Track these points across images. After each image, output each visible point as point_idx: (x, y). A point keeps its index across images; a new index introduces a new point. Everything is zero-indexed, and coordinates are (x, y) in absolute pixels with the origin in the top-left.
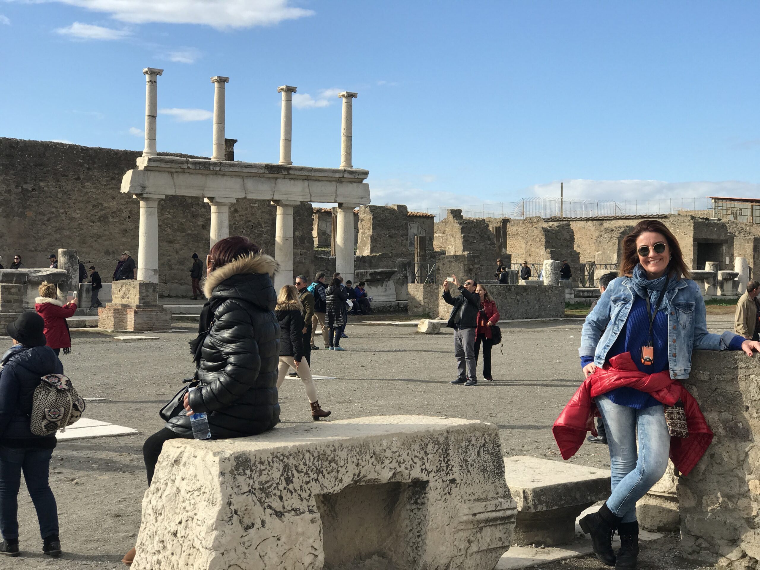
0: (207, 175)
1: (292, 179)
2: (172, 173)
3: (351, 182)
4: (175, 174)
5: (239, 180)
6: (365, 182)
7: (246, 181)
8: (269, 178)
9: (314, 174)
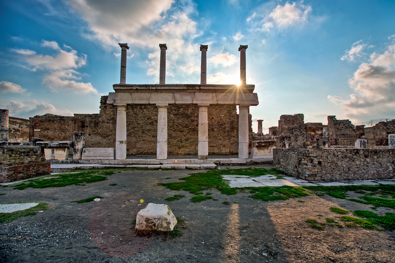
0: (151, 92)
1: (205, 92)
4: (133, 93)
5: (171, 94)
6: (254, 92)
7: (175, 95)
8: (190, 92)
9: (216, 88)
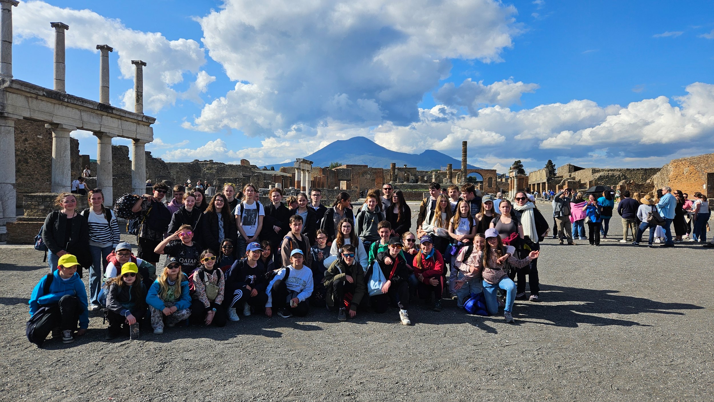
0: (55, 104)
1: (112, 117)
2: (27, 97)
3: (144, 125)
4: (30, 99)
5: (78, 112)
6: (151, 126)
7: (82, 114)
8: (98, 114)
9: (127, 115)
